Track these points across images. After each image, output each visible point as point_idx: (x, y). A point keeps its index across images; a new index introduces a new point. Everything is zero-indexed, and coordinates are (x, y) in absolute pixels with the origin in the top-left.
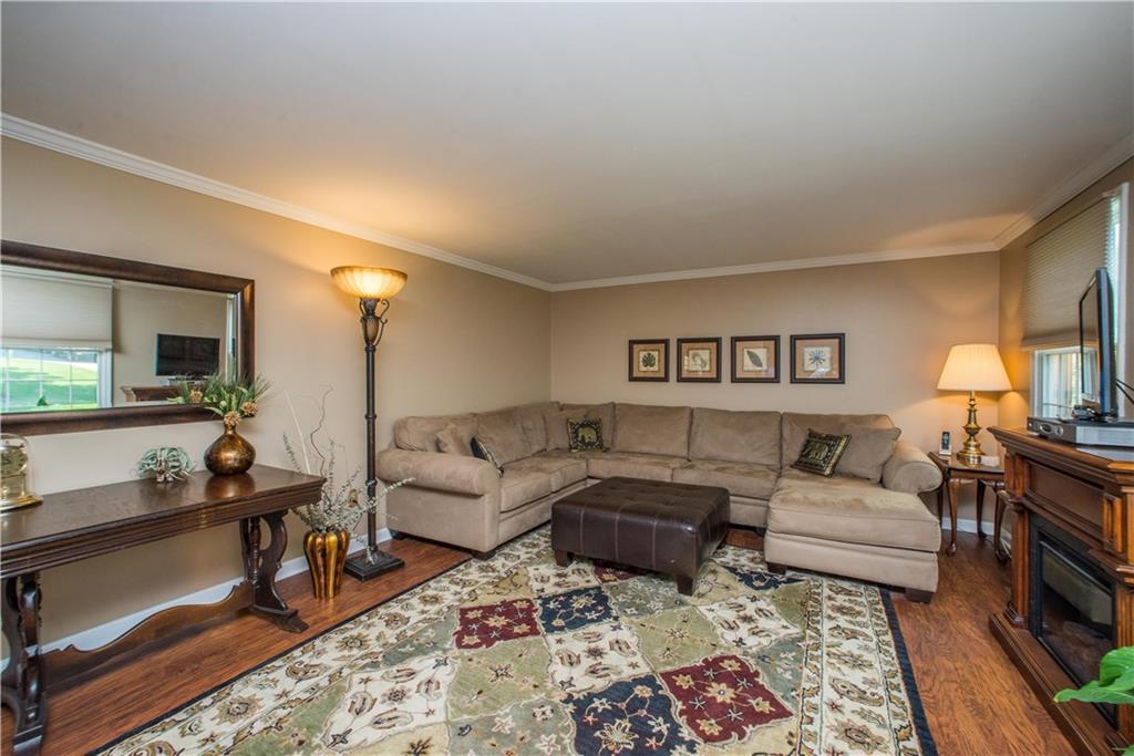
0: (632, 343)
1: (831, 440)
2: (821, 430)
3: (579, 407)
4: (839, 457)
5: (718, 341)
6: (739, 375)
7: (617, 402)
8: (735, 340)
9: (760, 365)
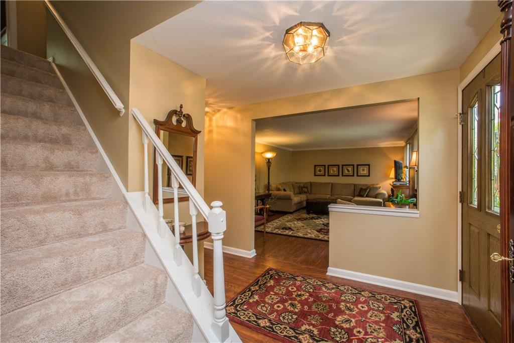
0: (315, 166)
1: (366, 190)
2: (364, 188)
3: (302, 183)
4: (368, 192)
5: (339, 166)
6: (344, 174)
7: (312, 181)
8: (343, 165)
9: (349, 172)
